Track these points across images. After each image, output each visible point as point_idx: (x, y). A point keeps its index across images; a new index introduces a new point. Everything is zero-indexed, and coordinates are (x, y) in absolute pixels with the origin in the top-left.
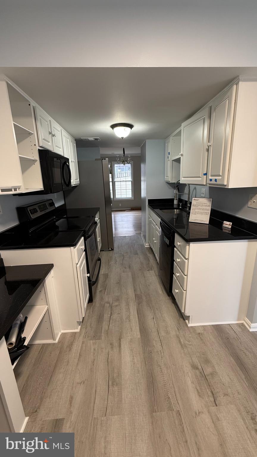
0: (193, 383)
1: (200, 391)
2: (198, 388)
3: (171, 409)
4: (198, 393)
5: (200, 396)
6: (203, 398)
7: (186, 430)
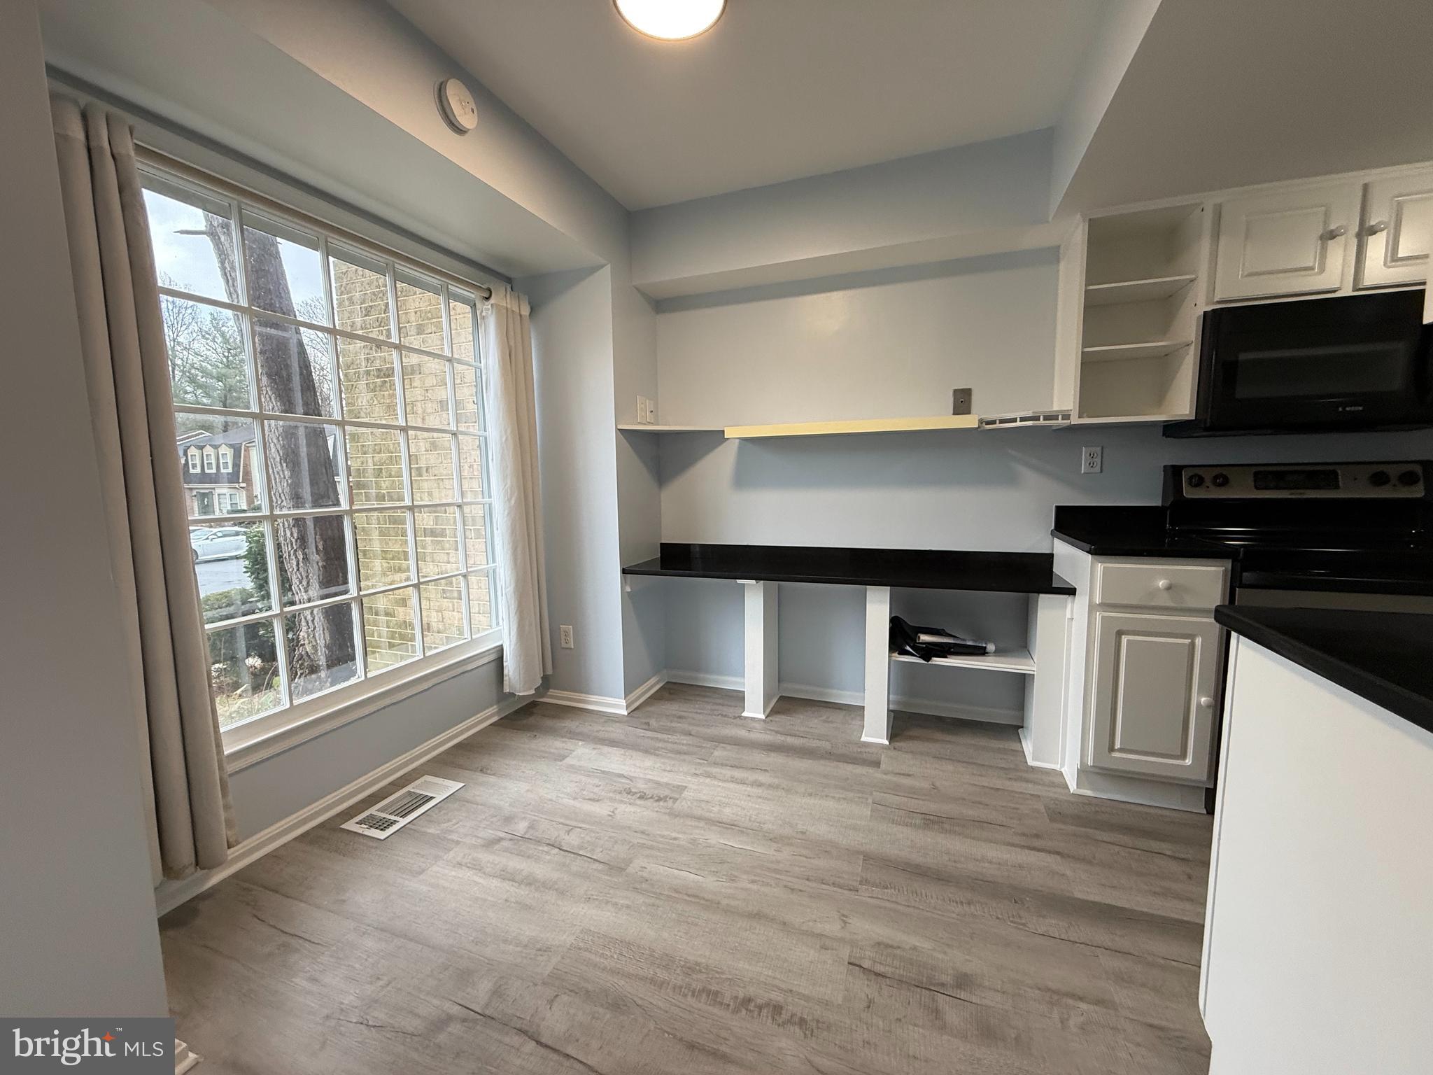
0: (915, 948)
1: (889, 950)
2: (898, 952)
3: (865, 882)
4: (888, 946)
5: (879, 944)
6: (873, 946)
7: (824, 886)
